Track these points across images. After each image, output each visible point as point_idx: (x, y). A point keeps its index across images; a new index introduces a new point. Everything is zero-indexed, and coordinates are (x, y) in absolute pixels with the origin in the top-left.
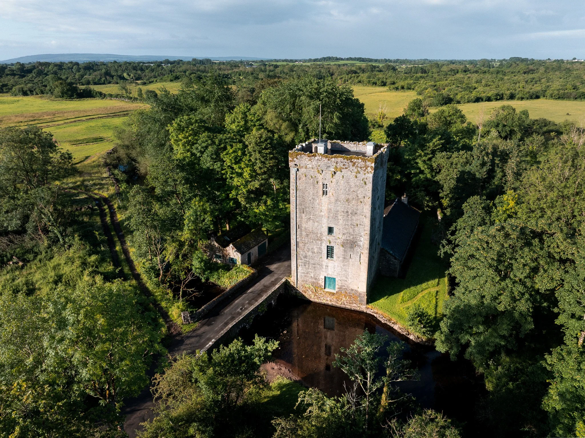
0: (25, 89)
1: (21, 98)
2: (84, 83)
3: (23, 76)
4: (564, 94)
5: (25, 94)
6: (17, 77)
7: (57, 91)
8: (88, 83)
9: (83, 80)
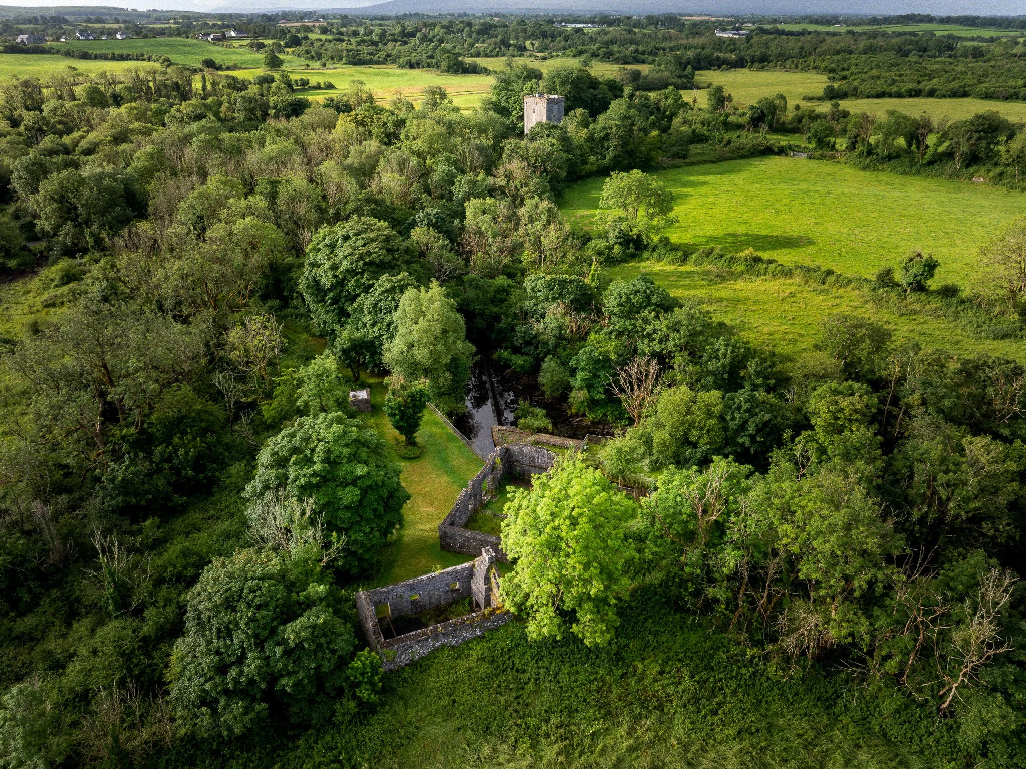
0: (413, 61)
1: (407, 71)
2: (474, 54)
3: (406, 43)
4: (994, 92)
5: (412, 66)
6: (398, 43)
7: (444, 65)
8: (478, 55)
9: (473, 51)
